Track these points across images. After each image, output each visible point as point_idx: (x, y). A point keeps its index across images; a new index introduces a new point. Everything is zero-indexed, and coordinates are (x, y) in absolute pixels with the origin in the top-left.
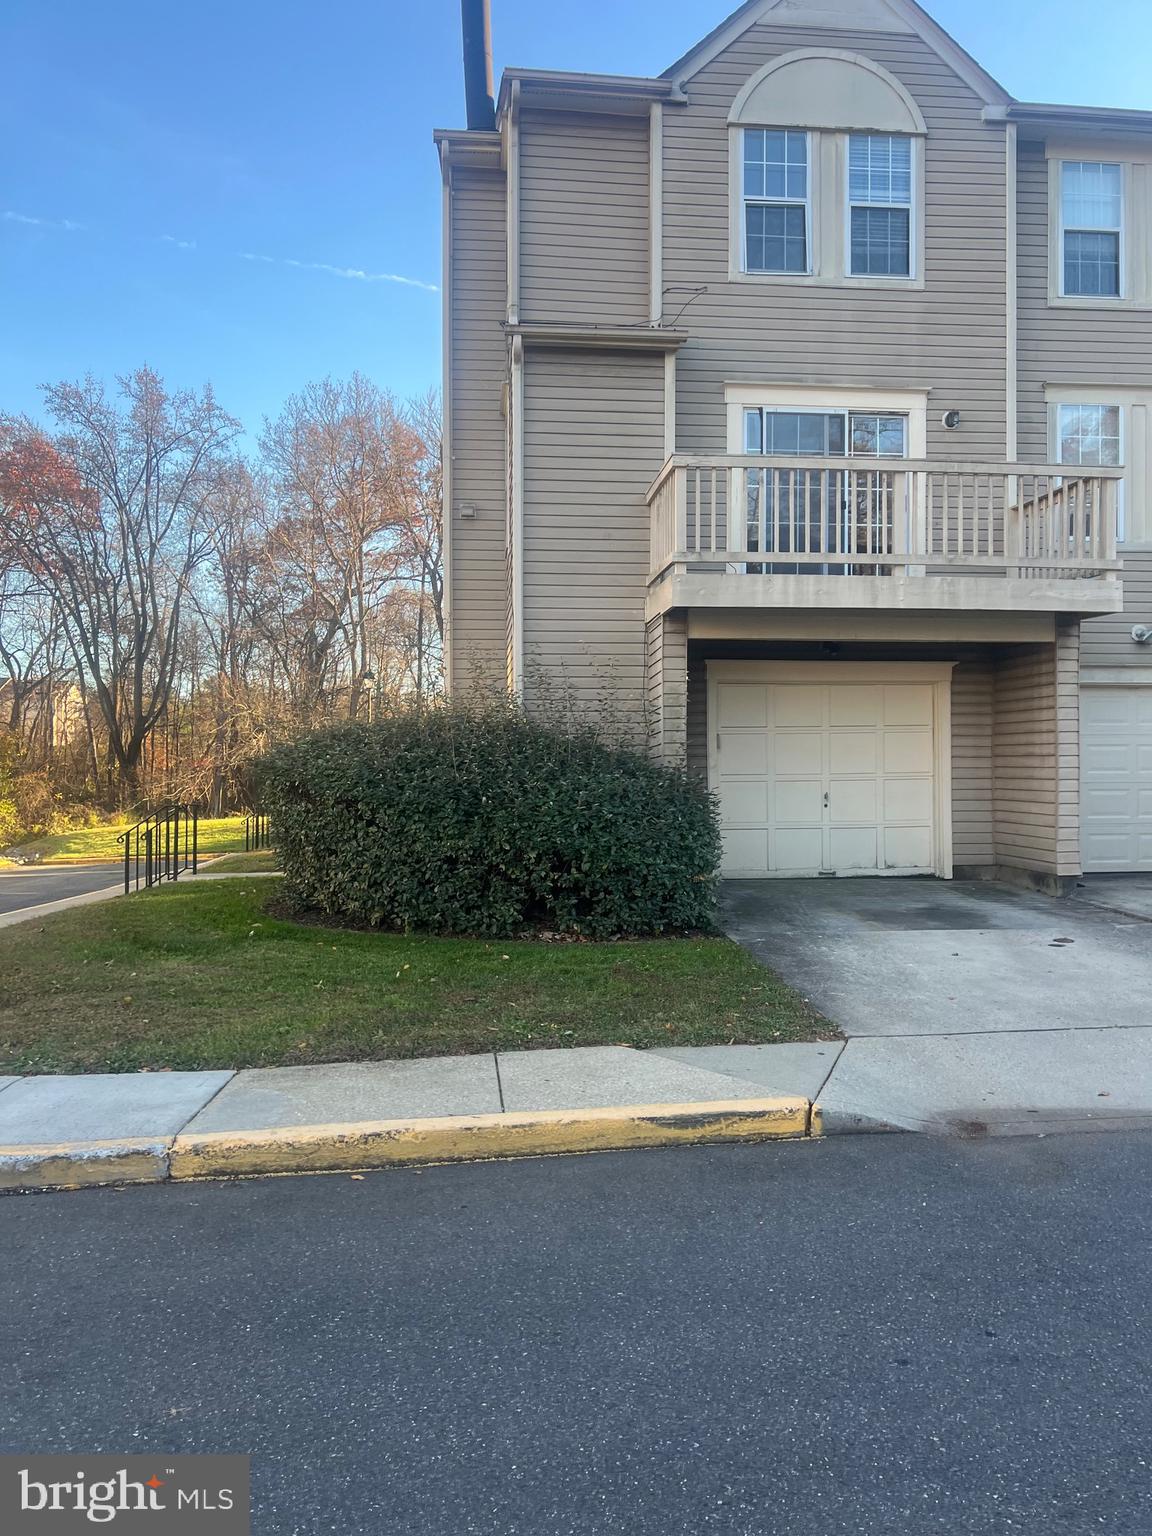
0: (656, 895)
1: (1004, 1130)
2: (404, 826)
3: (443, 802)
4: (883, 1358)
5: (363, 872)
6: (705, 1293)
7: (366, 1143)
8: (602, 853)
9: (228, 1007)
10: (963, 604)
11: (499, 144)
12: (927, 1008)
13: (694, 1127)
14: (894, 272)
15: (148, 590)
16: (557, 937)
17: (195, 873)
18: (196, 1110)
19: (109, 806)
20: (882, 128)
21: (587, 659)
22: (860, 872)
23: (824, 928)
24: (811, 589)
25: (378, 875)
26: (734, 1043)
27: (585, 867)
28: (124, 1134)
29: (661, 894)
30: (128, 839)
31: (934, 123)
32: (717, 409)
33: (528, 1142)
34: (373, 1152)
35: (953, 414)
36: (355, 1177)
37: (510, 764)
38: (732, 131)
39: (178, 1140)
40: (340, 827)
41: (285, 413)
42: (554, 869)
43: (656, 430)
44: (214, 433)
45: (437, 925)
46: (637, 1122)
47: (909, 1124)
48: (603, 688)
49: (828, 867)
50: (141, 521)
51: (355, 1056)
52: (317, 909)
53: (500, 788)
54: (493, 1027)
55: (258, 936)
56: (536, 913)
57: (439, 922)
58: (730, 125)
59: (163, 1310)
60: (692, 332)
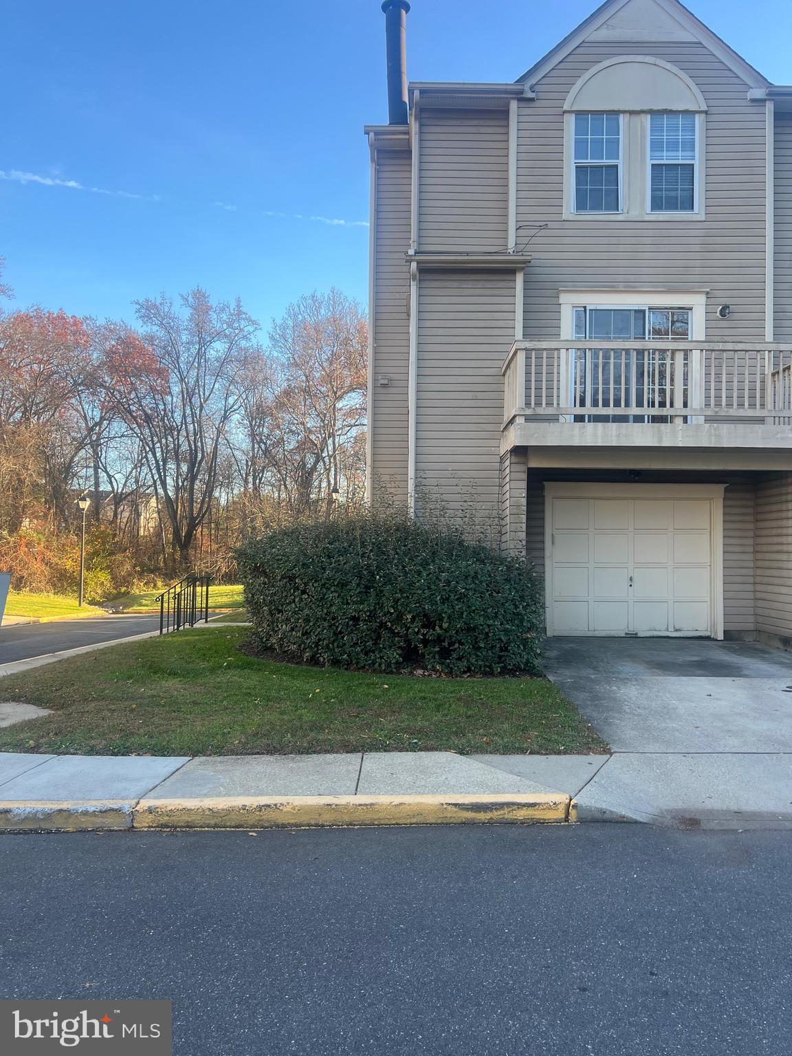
0: (495, 646)
1: (713, 825)
2: (324, 595)
3: (351, 578)
4: (570, 985)
5: (299, 625)
6: (459, 929)
7: (260, 811)
8: (456, 616)
9: (195, 714)
10: (726, 443)
11: (408, 133)
12: (677, 733)
13: (485, 812)
14: (683, 208)
15: (199, 432)
16: (426, 674)
17: (206, 622)
18: (157, 783)
19: (169, 575)
20: (674, 108)
21: (455, 481)
22: (656, 634)
23: (619, 673)
24: (614, 432)
25: (308, 627)
26: (531, 753)
27: (445, 625)
28: (107, 797)
29: (498, 646)
30: (162, 598)
31: (712, 103)
32: (554, 308)
33: (369, 816)
34: (264, 817)
35: (725, 308)
36: (251, 834)
37: (397, 553)
38: (566, 116)
39: (140, 802)
40: (284, 594)
41: (286, 316)
42: (424, 626)
43: (510, 323)
44: (241, 330)
45: (346, 663)
46: (445, 806)
47: (641, 817)
48: (465, 501)
49: (631, 629)
50: (195, 389)
51: (270, 751)
52: (272, 649)
53: (389, 570)
54: (364, 735)
55: (228, 667)
56: (411, 657)
57: (347, 661)
58: (565, 112)
59: (102, 916)
60: (535, 255)
